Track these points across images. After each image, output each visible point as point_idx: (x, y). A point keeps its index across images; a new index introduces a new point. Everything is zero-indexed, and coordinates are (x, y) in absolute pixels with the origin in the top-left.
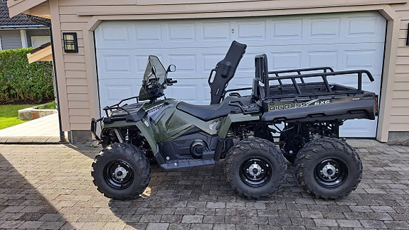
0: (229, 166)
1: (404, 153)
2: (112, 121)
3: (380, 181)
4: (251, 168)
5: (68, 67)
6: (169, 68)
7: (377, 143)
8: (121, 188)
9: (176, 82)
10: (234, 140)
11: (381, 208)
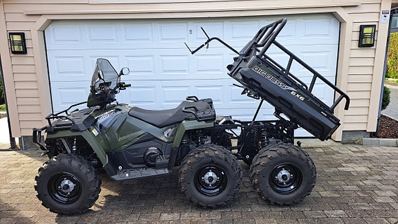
0: (183, 175)
1: (357, 152)
2: (56, 131)
3: (334, 183)
4: (207, 176)
5: (16, 69)
6: (122, 71)
7: (332, 142)
8: (68, 203)
9: (130, 85)
10: (191, 146)
11: (335, 212)
